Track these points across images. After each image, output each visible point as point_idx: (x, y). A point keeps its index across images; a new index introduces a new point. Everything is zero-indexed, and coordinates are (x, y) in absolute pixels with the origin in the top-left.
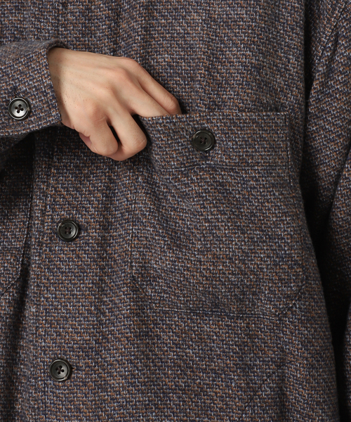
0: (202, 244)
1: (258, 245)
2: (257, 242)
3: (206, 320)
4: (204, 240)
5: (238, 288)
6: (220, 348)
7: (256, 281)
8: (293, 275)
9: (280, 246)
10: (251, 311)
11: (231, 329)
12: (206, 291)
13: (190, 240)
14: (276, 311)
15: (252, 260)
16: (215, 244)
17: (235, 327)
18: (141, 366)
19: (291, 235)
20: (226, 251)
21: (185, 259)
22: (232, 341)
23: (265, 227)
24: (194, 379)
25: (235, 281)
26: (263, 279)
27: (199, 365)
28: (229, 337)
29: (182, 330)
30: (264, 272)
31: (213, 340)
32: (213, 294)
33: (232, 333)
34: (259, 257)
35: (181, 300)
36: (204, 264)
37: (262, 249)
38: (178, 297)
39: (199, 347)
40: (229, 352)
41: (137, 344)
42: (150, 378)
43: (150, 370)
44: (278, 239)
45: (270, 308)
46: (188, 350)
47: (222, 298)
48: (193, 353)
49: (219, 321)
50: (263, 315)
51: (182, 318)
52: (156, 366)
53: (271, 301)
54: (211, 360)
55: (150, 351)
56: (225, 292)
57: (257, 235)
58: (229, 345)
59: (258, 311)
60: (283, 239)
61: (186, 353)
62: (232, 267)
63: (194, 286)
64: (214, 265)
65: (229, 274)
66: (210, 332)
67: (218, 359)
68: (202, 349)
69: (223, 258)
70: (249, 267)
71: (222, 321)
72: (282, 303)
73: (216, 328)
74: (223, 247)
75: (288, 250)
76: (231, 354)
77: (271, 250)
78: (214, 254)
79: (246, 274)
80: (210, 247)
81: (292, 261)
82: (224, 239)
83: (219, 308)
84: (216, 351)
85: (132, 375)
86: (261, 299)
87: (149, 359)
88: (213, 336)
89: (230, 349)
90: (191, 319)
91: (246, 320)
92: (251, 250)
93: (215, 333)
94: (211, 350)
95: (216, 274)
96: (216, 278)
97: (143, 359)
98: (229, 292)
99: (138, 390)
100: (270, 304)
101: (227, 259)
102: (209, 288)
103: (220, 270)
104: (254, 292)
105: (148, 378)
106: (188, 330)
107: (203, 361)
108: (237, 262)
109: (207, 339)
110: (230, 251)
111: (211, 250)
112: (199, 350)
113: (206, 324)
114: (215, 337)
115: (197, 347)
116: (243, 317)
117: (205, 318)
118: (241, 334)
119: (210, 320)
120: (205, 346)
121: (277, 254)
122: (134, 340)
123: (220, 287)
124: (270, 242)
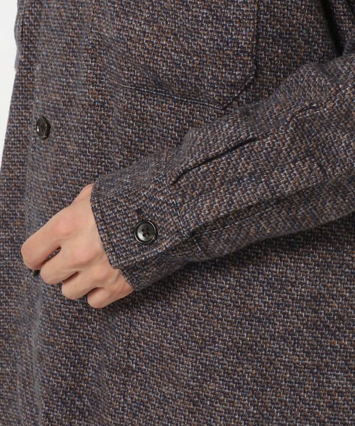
0: (149, 13)
1: (202, 25)
2: (201, 21)
3: (151, 100)
4: (152, 10)
5: (180, 68)
6: (160, 131)
7: (199, 64)
8: (240, 63)
9: (227, 29)
10: (196, 97)
11: (174, 113)
12: (147, 66)
13: (138, 7)
14: (220, 100)
15: (195, 40)
16: (163, 16)
17: (178, 111)
18: (93, 137)
19: (239, 18)
20: (172, 26)
21: (131, 28)
22: (172, 125)
23: (214, 6)
24: (130, 160)
25: (177, 60)
26: (206, 62)
27: (137, 145)
28: (170, 121)
29: (124, 107)
30: (206, 55)
31: (156, 122)
32: (153, 71)
33: (173, 118)
34: (201, 38)
35: (124, 74)
36: (148, 36)
37: (205, 30)
38: (123, 70)
39: (139, 127)
40: (168, 137)
41: (91, 113)
42: (101, 150)
43: (102, 142)
44: (227, 21)
45: (213, 95)
46: (127, 129)
47: (162, 77)
48: (132, 133)
49: (162, 103)
50: (209, 103)
51: (127, 94)
52: (109, 139)
53: (214, 88)
54: (151, 142)
55: (104, 123)
56: (166, 70)
57: (203, 14)
58: (169, 129)
59: (203, 98)
60: (231, 22)
61: (125, 132)
62: (176, 44)
63: (135, 58)
64: (157, 38)
65: (172, 50)
66: (153, 113)
67: (157, 142)
68: (142, 130)
69: (168, 33)
70: (192, 47)
71: (166, 104)
72: (225, 91)
73: (159, 110)
74: (170, 21)
75: (235, 34)
76: (170, 139)
77: (216, 32)
78: (160, 27)
79: (188, 54)
80: (157, 18)
81: (238, 47)
82: (171, 13)
83: (163, 89)
84: (157, 134)
85: (84, 143)
86: (204, 85)
87: (103, 131)
88: (156, 117)
89: (169, 133)
90: (135, 97)
91: (190, 106)
92: (195, 29)
93: (158, 114)
94: (152, 132)
95: (159, 48)
96: (158, 52)
97: (96, 130)
98: (169, 71)
99: (88, 160)
100: (214, 91)
101: (172, 34)
102: (150, 62)
103: (163, 45)
104: (196, 76)
105: (99, 149)
106: (131, 108)
107: (142, 142)
108: (181, 39)
109: (150, 120)
110: (176, 27)
111: (157, 22)
112: (139, 130)
113: (150, 104)
114: (157, 119)
115: (137, 127)
116: (187, 101)
117: (150, 97)
118: (183, 120)
119: (154, 101)
120: (146, 127)
121: (222, 37)
122: (88, 109)
123: (161, 63)
124: (216, 23)
